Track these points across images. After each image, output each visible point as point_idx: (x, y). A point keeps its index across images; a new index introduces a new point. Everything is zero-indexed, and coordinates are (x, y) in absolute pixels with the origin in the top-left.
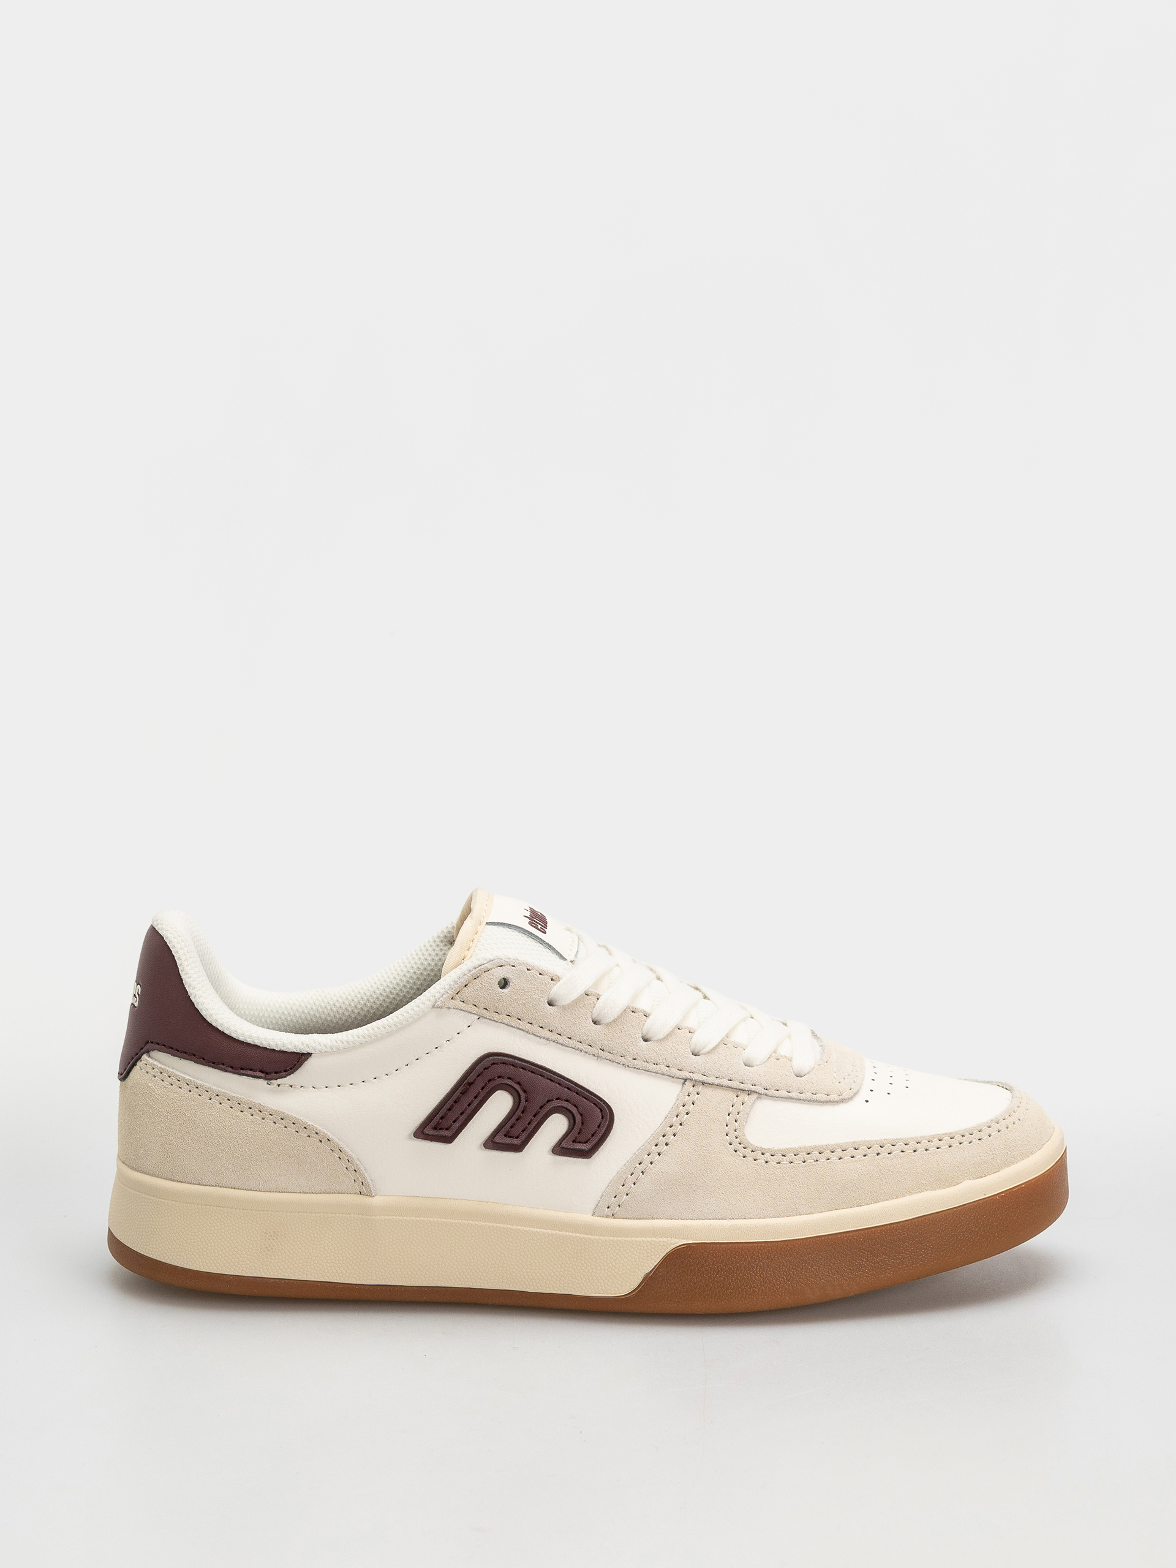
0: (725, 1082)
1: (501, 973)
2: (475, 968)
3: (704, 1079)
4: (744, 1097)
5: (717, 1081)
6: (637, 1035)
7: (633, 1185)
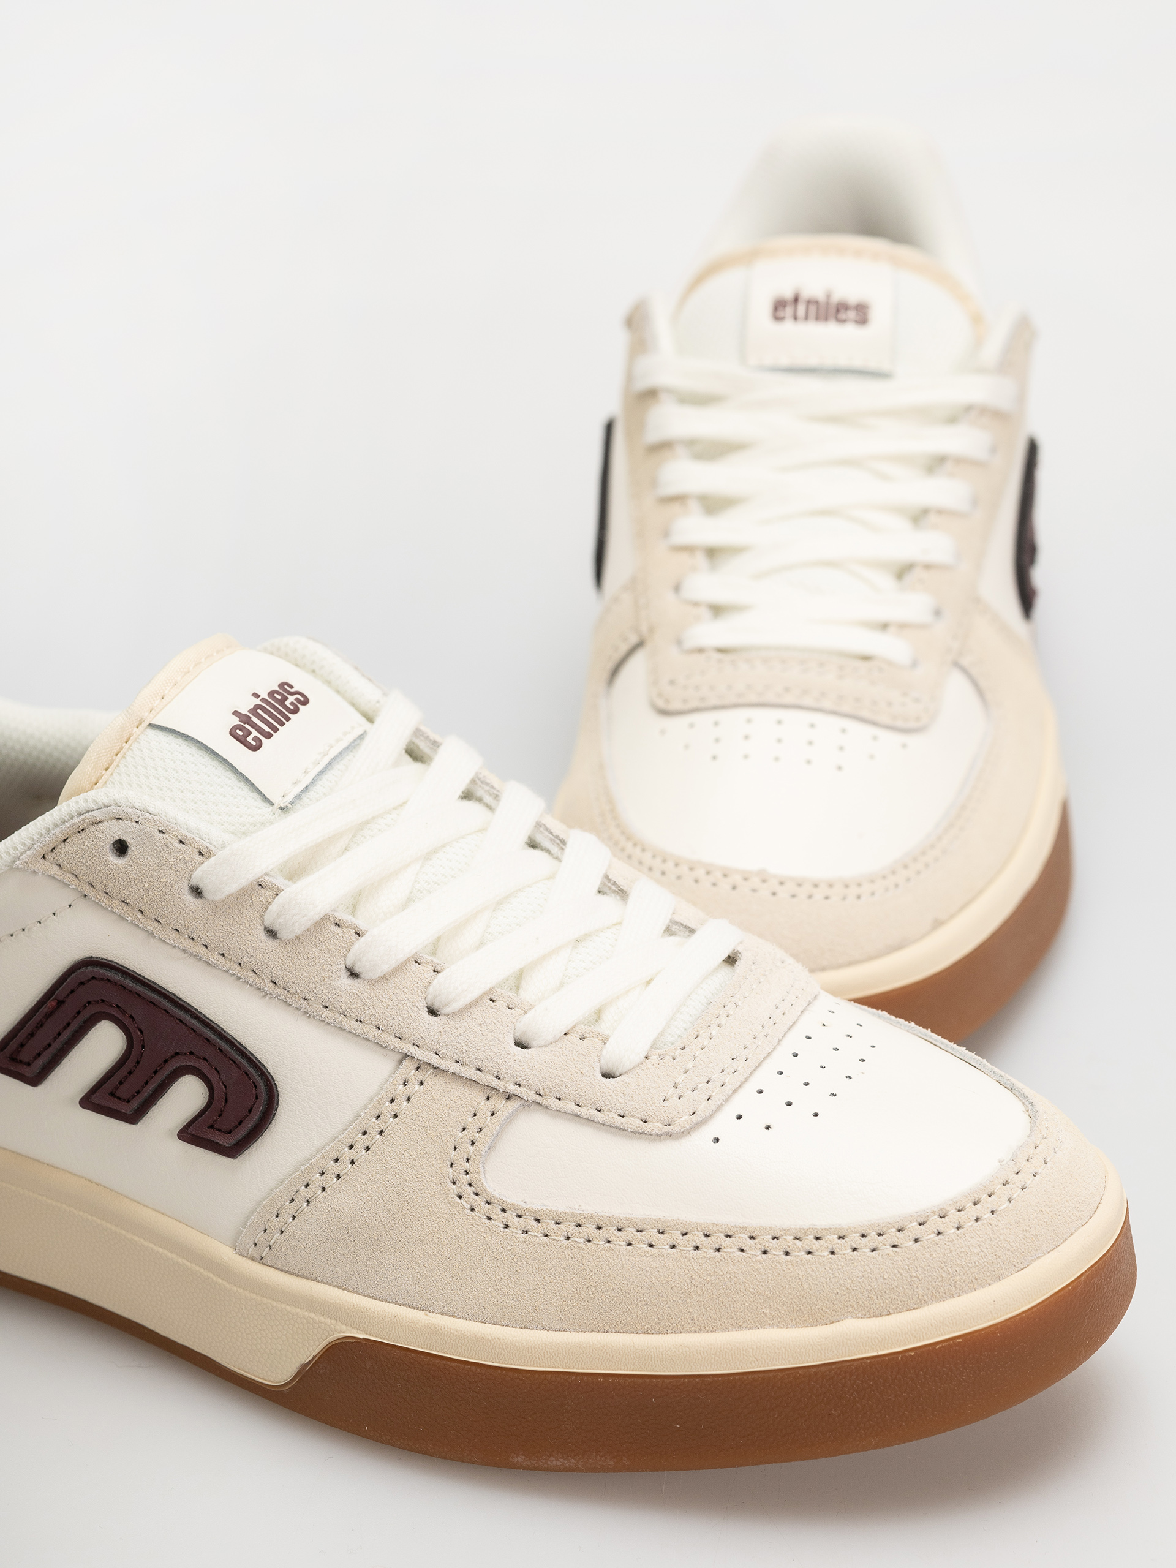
0: (471, 1073)
1: (114, 831)
2: (80, 814)
3: (435, 1060)
4: (498, 1103)
5: (454, 1068)
6: (334, 968)
7: (291, 1220)
